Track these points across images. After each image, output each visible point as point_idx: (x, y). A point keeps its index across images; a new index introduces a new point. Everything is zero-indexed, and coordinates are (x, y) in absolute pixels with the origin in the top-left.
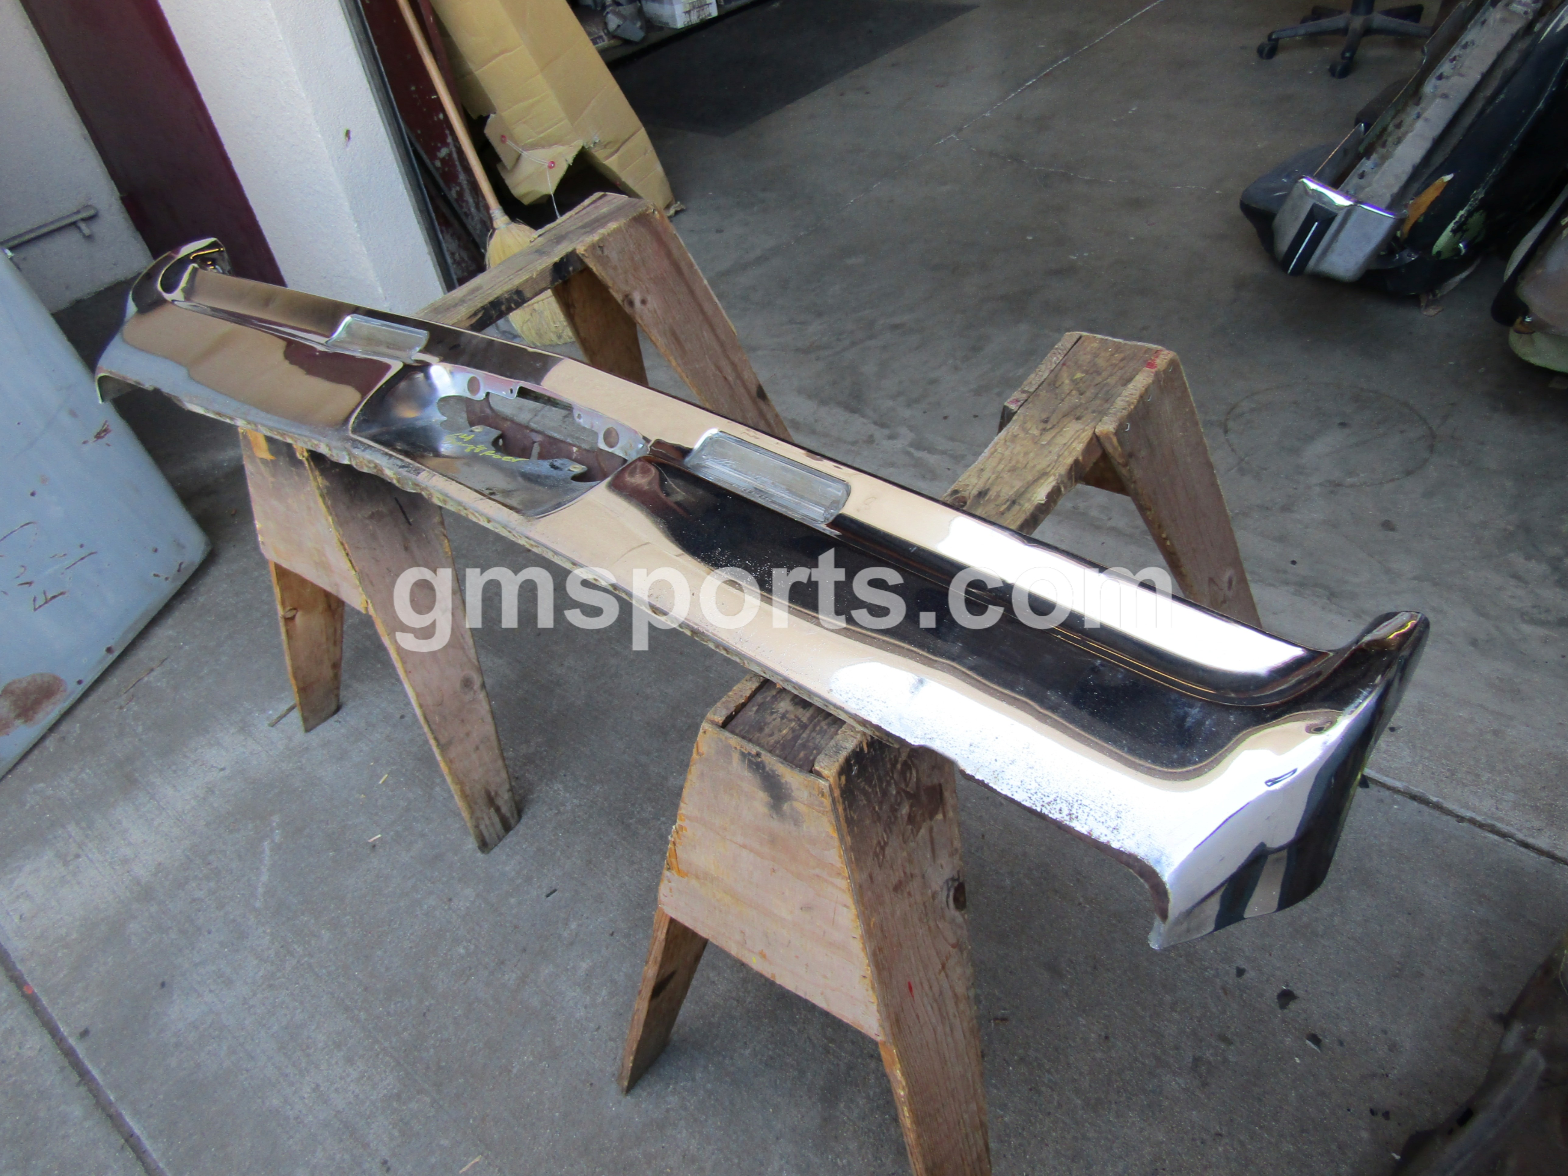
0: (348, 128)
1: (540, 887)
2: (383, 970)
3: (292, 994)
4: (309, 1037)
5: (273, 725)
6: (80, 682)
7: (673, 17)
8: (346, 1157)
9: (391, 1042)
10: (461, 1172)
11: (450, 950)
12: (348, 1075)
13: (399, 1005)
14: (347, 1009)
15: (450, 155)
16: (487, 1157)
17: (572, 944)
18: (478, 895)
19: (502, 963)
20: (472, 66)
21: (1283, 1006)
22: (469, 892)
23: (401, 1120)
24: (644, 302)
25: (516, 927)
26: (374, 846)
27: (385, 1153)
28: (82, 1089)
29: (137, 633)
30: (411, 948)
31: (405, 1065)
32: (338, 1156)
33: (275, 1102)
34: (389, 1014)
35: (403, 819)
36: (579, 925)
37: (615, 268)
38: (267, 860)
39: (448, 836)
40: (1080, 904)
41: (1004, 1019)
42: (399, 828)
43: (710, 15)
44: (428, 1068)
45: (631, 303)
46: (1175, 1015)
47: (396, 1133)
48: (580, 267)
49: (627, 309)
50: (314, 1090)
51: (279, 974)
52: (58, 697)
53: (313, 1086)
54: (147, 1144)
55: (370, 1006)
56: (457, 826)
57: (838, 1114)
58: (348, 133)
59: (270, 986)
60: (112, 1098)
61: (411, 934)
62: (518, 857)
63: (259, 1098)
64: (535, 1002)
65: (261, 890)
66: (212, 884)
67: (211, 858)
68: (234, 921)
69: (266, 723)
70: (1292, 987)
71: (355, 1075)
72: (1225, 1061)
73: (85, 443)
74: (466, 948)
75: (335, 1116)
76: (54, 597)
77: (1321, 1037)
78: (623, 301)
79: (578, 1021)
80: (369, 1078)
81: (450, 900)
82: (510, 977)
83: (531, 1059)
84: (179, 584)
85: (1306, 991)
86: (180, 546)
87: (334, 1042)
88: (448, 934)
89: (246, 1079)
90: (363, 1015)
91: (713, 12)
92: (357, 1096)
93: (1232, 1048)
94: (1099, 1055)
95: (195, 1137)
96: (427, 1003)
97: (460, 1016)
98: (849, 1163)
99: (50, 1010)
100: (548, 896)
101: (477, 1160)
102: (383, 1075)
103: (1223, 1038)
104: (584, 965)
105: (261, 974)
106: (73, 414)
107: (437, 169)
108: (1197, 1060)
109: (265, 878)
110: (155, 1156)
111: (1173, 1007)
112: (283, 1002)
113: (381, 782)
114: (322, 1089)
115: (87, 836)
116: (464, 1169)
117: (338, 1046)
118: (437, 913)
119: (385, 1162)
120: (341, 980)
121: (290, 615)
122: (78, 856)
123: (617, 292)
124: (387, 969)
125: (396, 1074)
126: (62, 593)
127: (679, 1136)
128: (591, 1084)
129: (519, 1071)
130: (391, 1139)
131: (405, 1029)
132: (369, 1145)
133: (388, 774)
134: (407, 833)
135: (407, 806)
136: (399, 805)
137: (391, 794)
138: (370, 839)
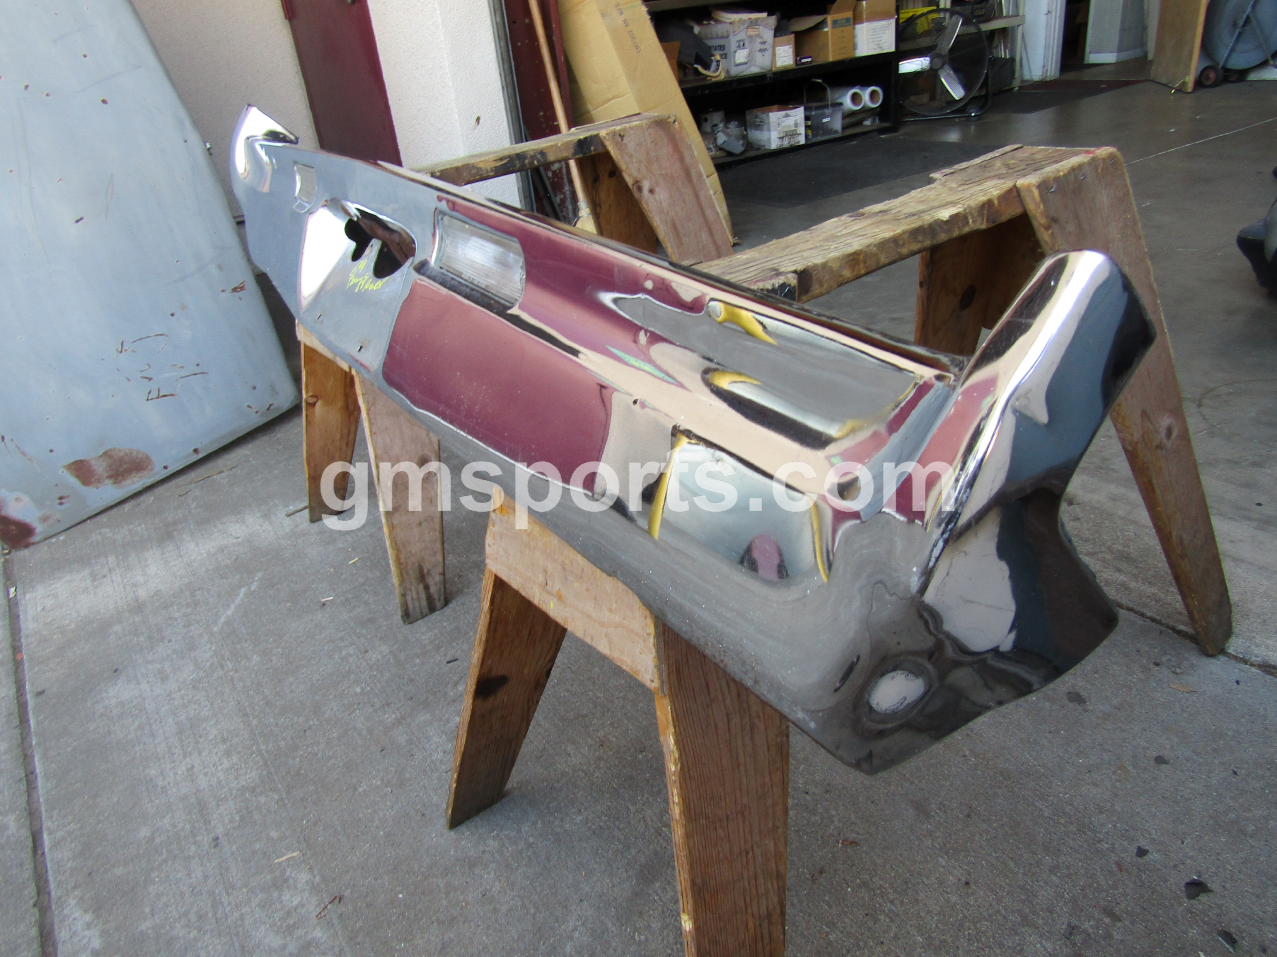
0: (479, 115)
1: (445, 655)
2: (288, 692)
3: (208, 696)
4: (205, 729)
5: (289, 516)
6: (165, 467)
7: (769, 140)
8: (188, 827)
9: (267, 746)
10: (276, 861)
11: (349, 687)
12: (221, 764)
13: (288, 720)
14: (246, 715)
15: (560, 169)
16: (303, 855)
18: (391, 652)
19: (388, 705)
20: (590, 107)
21: (1191, 896)
22: (385, 649)
24: (651, 191)
25: (412, 680)
26: (324, 604)
27: (220, 831)
28: (17, 732)
29: (222, 445)
30: (318, 680)
31: (271, 766)
32: (181, 825)
33: (153, 772)
34: (277, 724)
35: (357, 590)
37: (631, 156)
38: (238, 600)
39: (386, 607)
40: (964, 756)
41: (854, 843)
42: (350, 596)
43: (799, 142)
44: (288, 772)
45: (640, 189)
46: (1054, 878)
47: (237, 818)
48: (600, 150)
49: (636, 194)
50: (188, 770)
51: (206, 680)
52: (145, 473)
53: (189, 766)
54: (40, 781)
55: (264, 717)
57: (651, 892)
58: (478, 119)
60: (34, 743)
61: (323, 670)
62: (436, 631)
63: (142, 766)
64: (403, 740)
65: (223, 620)
66: (189, 610)
67: (198, 593)
68: (191, 637)
69: (284, 514)
70: (1205, 878)
71: (226, 764)
72: (1108, 936)
73: (223, 291)
74: (362, 689)
75: (195, 793)
76: (165, 396)
77: (1237, 938)
78: (633, 185)
79: (432, 762)
80: (237, 770)
81: (366, 652)
82: (389, 717)
83: (379, 783)
84: (265, 420)
85: (1223, 886)
86: (273, 390)
88: (353, 676)
89: (140, 750)
90: (255, 722)
91: (802, 141)
92: (220, 782)
93: (1119, 924)
94: (954, 898)
95: (78, 785)
96: (311, 723)
97: (334, 738)
98: (647, 940)
99: (26, 672)
100: (448, 662)
101: (295, 854)
102: (249, 770)
103: (1109, 913)
105: (192, 677)
106: (220, 267)
107: (549, 178)
108: (1072, 929)
109: (230, 612)
110: (41, 791)
111: (1053, 869)
112: (198, 700)
113: (351, 562)
114: (195, 770)
115: (118, 565)
116: (280, 860)
117: (224, 741)
118: (351, 659)
119: (216, 839)
120: (252, 693)
121: (311, 400)
122: (105, 576)
123: (630, 175)
124: (292, 692)
125: (260, 771)
126: (171, 395)
127: (486, 876)
128: (423, 815)
129: (365, 790)
130: (231, 822)
131: (284, 739)
132: (210, 822)
133: (358, 558)
134: (354, 599)
135: (362, 581)
136: (356, 580)
137: (354, 571)
138: (323, 600)
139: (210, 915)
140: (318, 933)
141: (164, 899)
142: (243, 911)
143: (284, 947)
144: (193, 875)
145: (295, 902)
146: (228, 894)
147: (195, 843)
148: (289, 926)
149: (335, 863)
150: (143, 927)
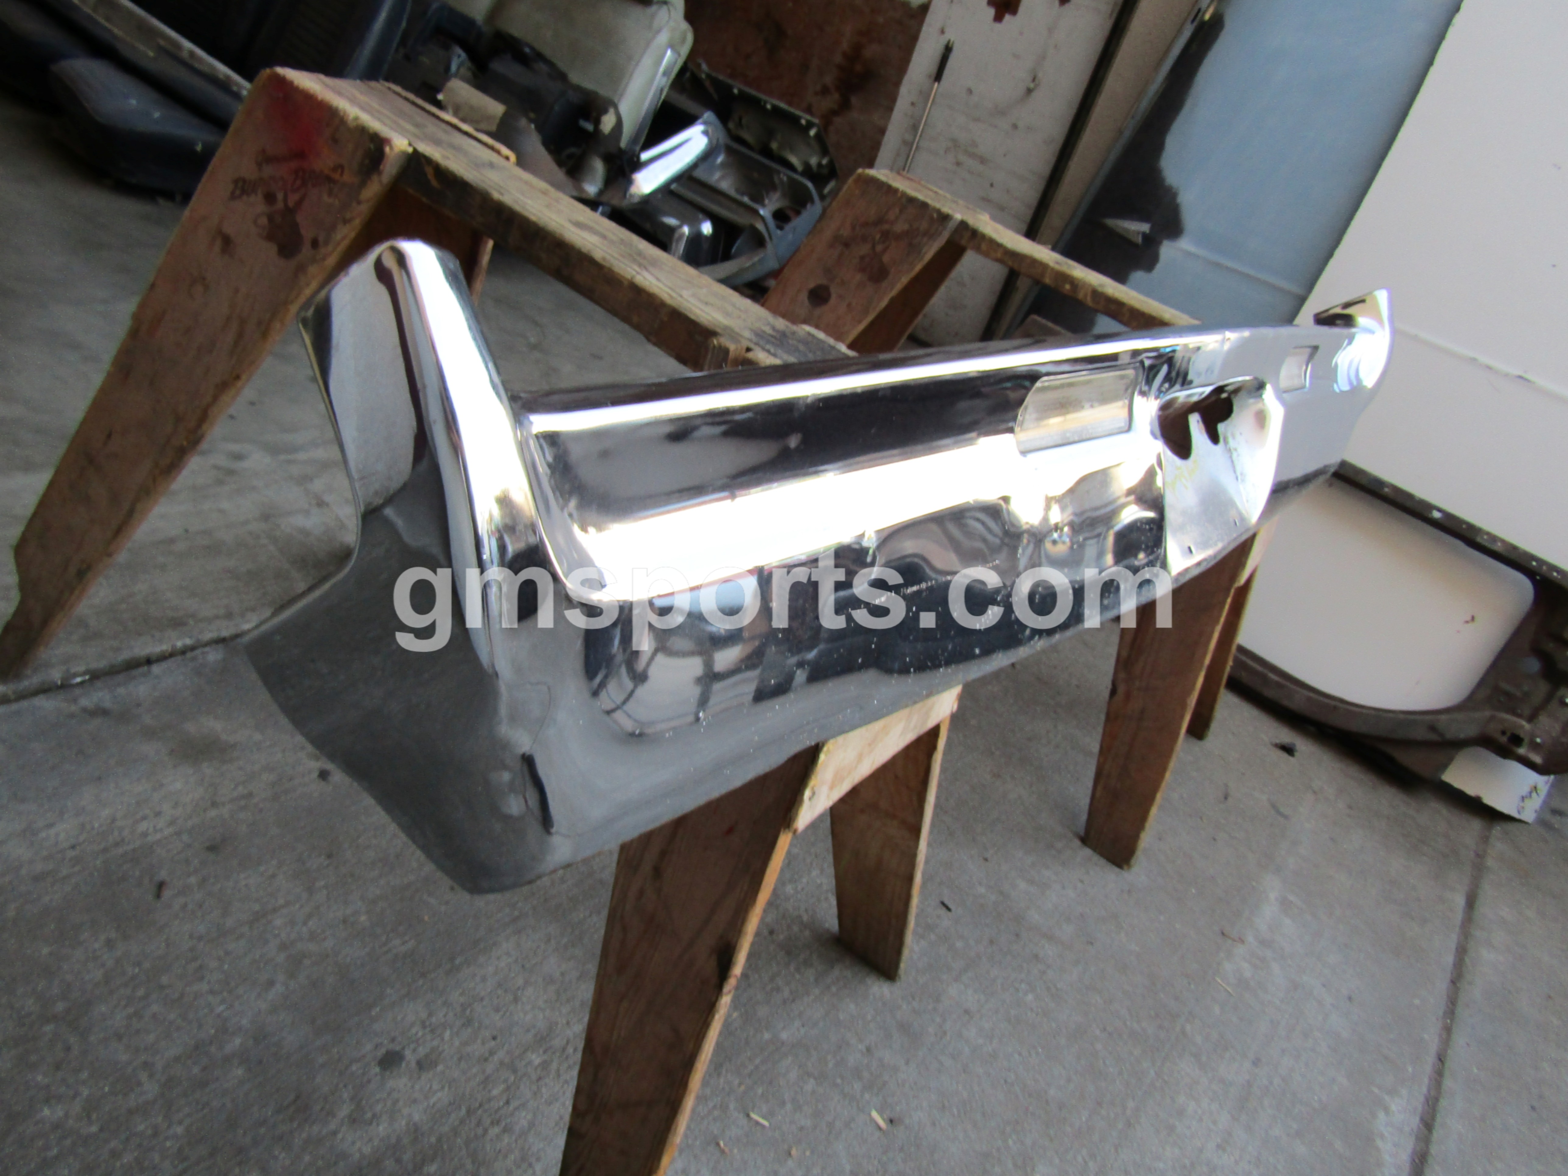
1: (938, 916)
2: (1072, 1085)
8: (1266, 1102)
9: (1149, 1068)
12: (1196, 1112)
14: (1129, 1124)
17: (1001, 893)
18: (956, 981)
23: (1215, 1051)
25: (991, 942)
26: (891, 1121)
30: (1037, 1053)
31: (1166, 1051)
35: (839, 1081)
36: (980, 884)
39: (869, 1017)
42: (857, 1086)
44: (1161, 1027)
53: (1220, 1151)
55: (1118, 1096)
56: (852, 1006)
61: (1020, 1054)
64: (1069, 929)
71: (1192, 1105)
74: (1026, 993)
75: (1238, 1120)
79: (1079, 896)
80: (1189, 1089)
81: (967, 1012)
82: (1049, 950)
83: (1122, 935)
87: (1169, 1135)
90: (1131, 1104)
92: (1212, 1100)
96: (1098, 1032)
97: (1101, 998)
101: (1219, 982)
102: (1183, 1073)
104: (1022, 885)
113: (766, 1123)
114: (1219, 1141)
116: (1231, 992)
117: (1171, 1129)
118: (987, 1026)
119: (1255, 1064)
120: (1095, 1138)
124: (1069, 1080)
125: (1177, 1060)
129: (1136, 945)
130: (1235, 1059)
131: (1130, 1053)
132: (1248, 1082)
133: (748, 1116)
134: (866, 1074)
135: (815, 1079)
136: (813, 1092)
137: (789, 1106)
138: (879, 1128)
139: (1299, 1028)
140: (1251, 939)
141: (1320, 1079)
142: (1278, 1003)
143: (1274, 959)
144: (1290, 1065)
145: (1247, 965)
146: (1278, 1023)
147: (1271, 1083)
148: (1262, 962)
149: (1204, 946)
150: (1345, 1082)
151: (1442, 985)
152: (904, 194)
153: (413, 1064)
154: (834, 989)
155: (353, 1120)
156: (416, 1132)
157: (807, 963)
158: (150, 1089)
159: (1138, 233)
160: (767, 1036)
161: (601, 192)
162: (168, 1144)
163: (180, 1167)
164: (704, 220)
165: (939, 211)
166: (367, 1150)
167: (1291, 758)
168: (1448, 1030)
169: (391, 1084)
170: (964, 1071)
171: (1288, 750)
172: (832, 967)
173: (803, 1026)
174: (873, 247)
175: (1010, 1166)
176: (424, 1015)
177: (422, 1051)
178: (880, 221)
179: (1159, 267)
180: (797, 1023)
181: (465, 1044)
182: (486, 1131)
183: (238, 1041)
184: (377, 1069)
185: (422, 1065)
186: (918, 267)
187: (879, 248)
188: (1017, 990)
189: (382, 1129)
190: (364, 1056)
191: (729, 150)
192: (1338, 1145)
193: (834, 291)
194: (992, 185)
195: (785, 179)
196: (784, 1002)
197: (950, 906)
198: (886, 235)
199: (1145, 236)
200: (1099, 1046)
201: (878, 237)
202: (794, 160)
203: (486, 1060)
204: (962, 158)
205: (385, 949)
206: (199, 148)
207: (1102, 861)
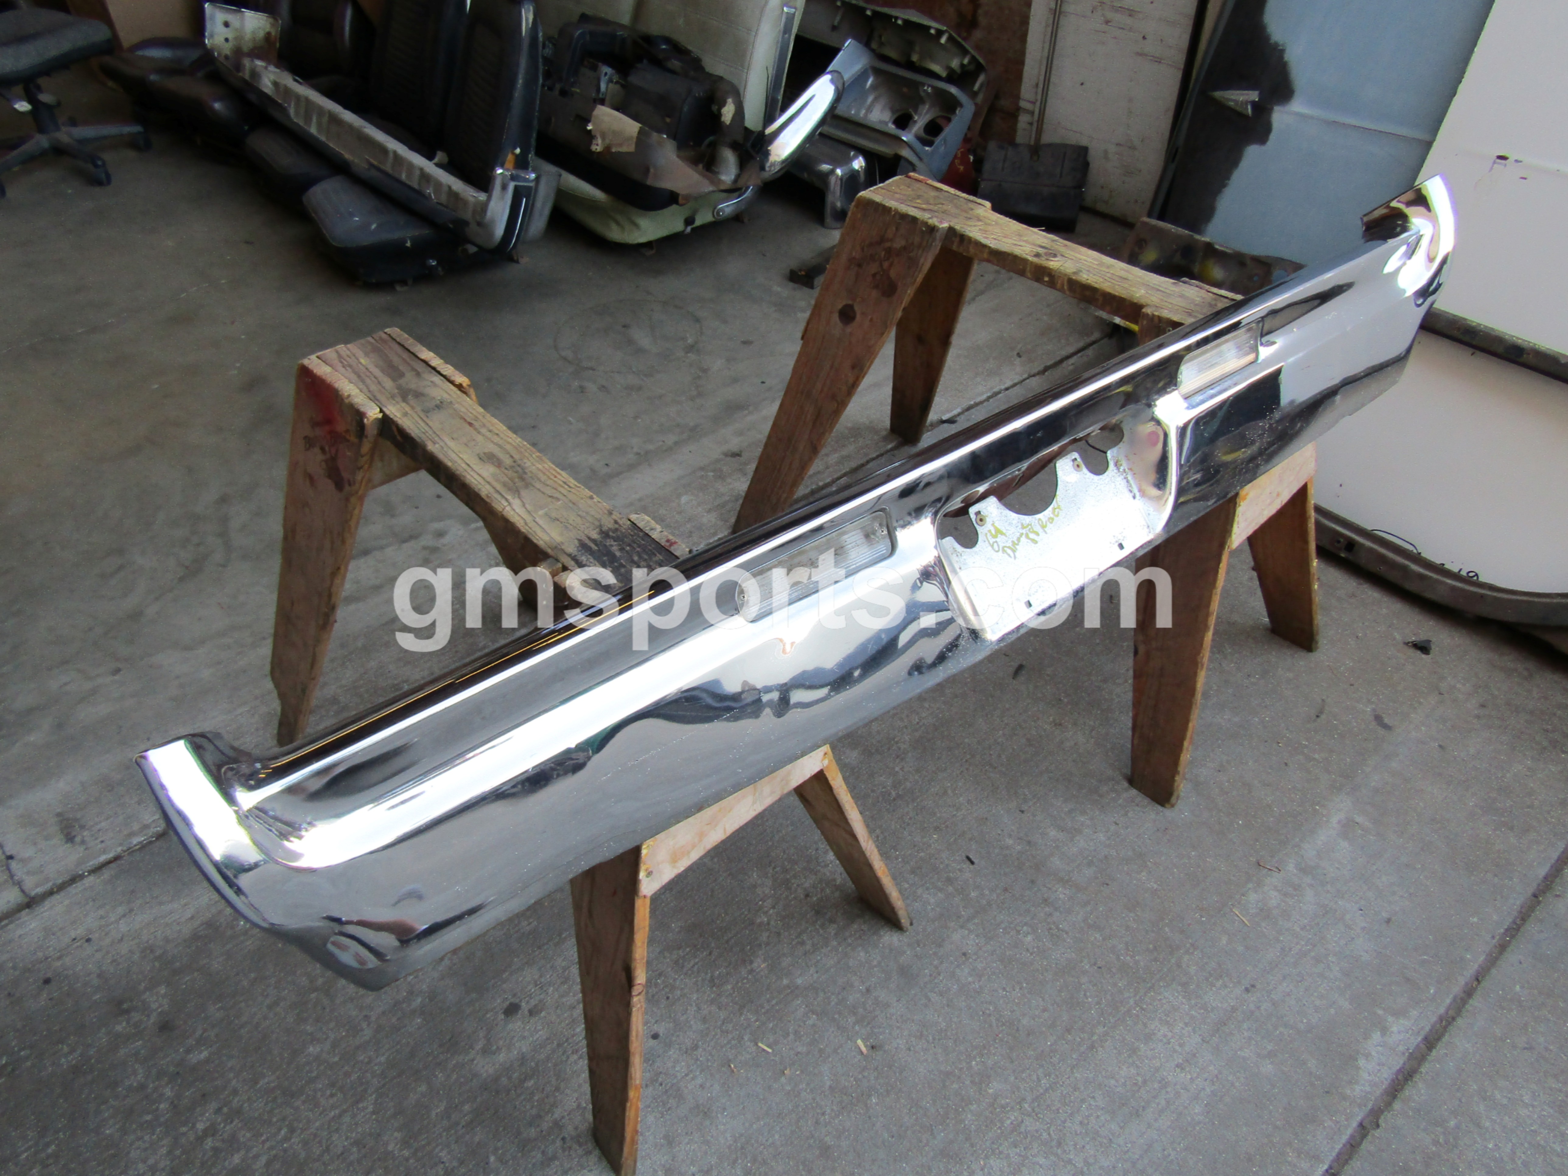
1: (960, 870)
2: (1046, 1014)
3: (1072, 1114)
4: (1124, 1084)
8: (1245, 1026)
9: (1130, 997)
10: (1249, 924)
12: (1165, 1036)
14: (1092, 1047)
16: (1234, 906)
17: (1029, 842)
18: (962, 927)
19: (1045, 900)
22: (958, 934)
23: (1207, 979)
25: (1006, 890)
26: (873, 1047)
27: (1239, 991)
30: (1021, 988)
31: (1153, 981)
32: (1246, 1034)
34: (1098, 1003)
35: (836, 1016)
36: (1010, 836)
39: (875, 963)
42: (851, 1020)
44: (1156, 960)
47: (1219, 983)
53: (1178, 1070)
55: (1089, 1023)
56: (862, 954)
59: (1059, 1144)
61: (1004, 989)
62: (920, 891)
63: (1195, 1129)
64: (1088, 872)
71: (1164, 1030)
74: (1026, 934)
75: (1208, 1042)
79: (1109, 839)
80: (1166, 1015)
81: (964, 954)
82: (1061, 893)
83: (1144, 874)
87: (1130, 1056)
88: (1008, 953)
89: (1174, 1149)
90: (1100, 1030)
92: (1186, 1024)
96: (1087, 966)
97: (1101, 935)
100: (972, 863)
101: (1237, 912)
102: (1164, 1001)
104: (1053, 833)
105: (1042, 1161)
113: (770, 1050)
114: (1180, 1061)
116: (1246, 922)
117: (1134, 1051)
118: (980, 966)
119: (1247, 990)
120: (1055, 1060)
124: (1044, 1010)
125: (1162, 990)
129: (1155, 883)
130: (1226, 986)
131: (1115, 985)
132: (1233, 1007)
133: (756, 1044)
134: (861, 1010)
135: (817, 1015)
136: (814, 1025)
137: (792, 1037)
138: (862, 1053)
139: (1313, 954)
140: (1291, 867)
141: (1318, 1003)
142: (1298, 930)
143: (1311, 885)
144: (1288, 990)
145: (1276, 894)
146: (1290, 949)
147: (1258, 1008)
148: (1295, 889)
149: (1232, 878)
150: (1346, 1005)
151: (1517, 900)
152: (897, 212)
153: (526, 1012)
154: (850, 941)
155: (486, 1051)
156: (523, 1059)
157: (832, 921)
158: (367, 1033)
159: (1247, 103)
160: (785, 982)
161: (738, 177)
162: (376, 1068)
163: (382, 1083)
164: (855, 157)
165: (925, 224)
166: (491, 1071)
167: (1424, 656)
168: (1503, 947)
169: (510, 1026)
170: (948, 1006)
171: (1423, 648)
172: (853, 922)
173: (817, 972)
174: (881, 265)
175: (968, 1082)
176: (536, 977)
177: (533, 1002)
178: (882, 240)
179: (1273, 136)
180: (812, 970)
181: (562, 996)
182: (568, 1057)
183: (419, 1000)
184: (503, 1017)
185: (531, 1013)
186: (920, 278)
187: (886, 265)
188: (1018, 932)
189: (502, 1057)
190: (495, 1008)
191: (877, 72)
192: (1312, 1064)
193: (857, 308)
194: (1144, 38)
195: (930, 90)
196: (805, 954)
197: (973, 860)
198: (889, 251)
199: (1254, 104)
200: (1084, 979)
201: (883, 253)
202: (936, 68)
203: (574, 1008)
204: (1110, 15)
205: (517, 929)
206: (408, 244)
207: (1146, 801)
